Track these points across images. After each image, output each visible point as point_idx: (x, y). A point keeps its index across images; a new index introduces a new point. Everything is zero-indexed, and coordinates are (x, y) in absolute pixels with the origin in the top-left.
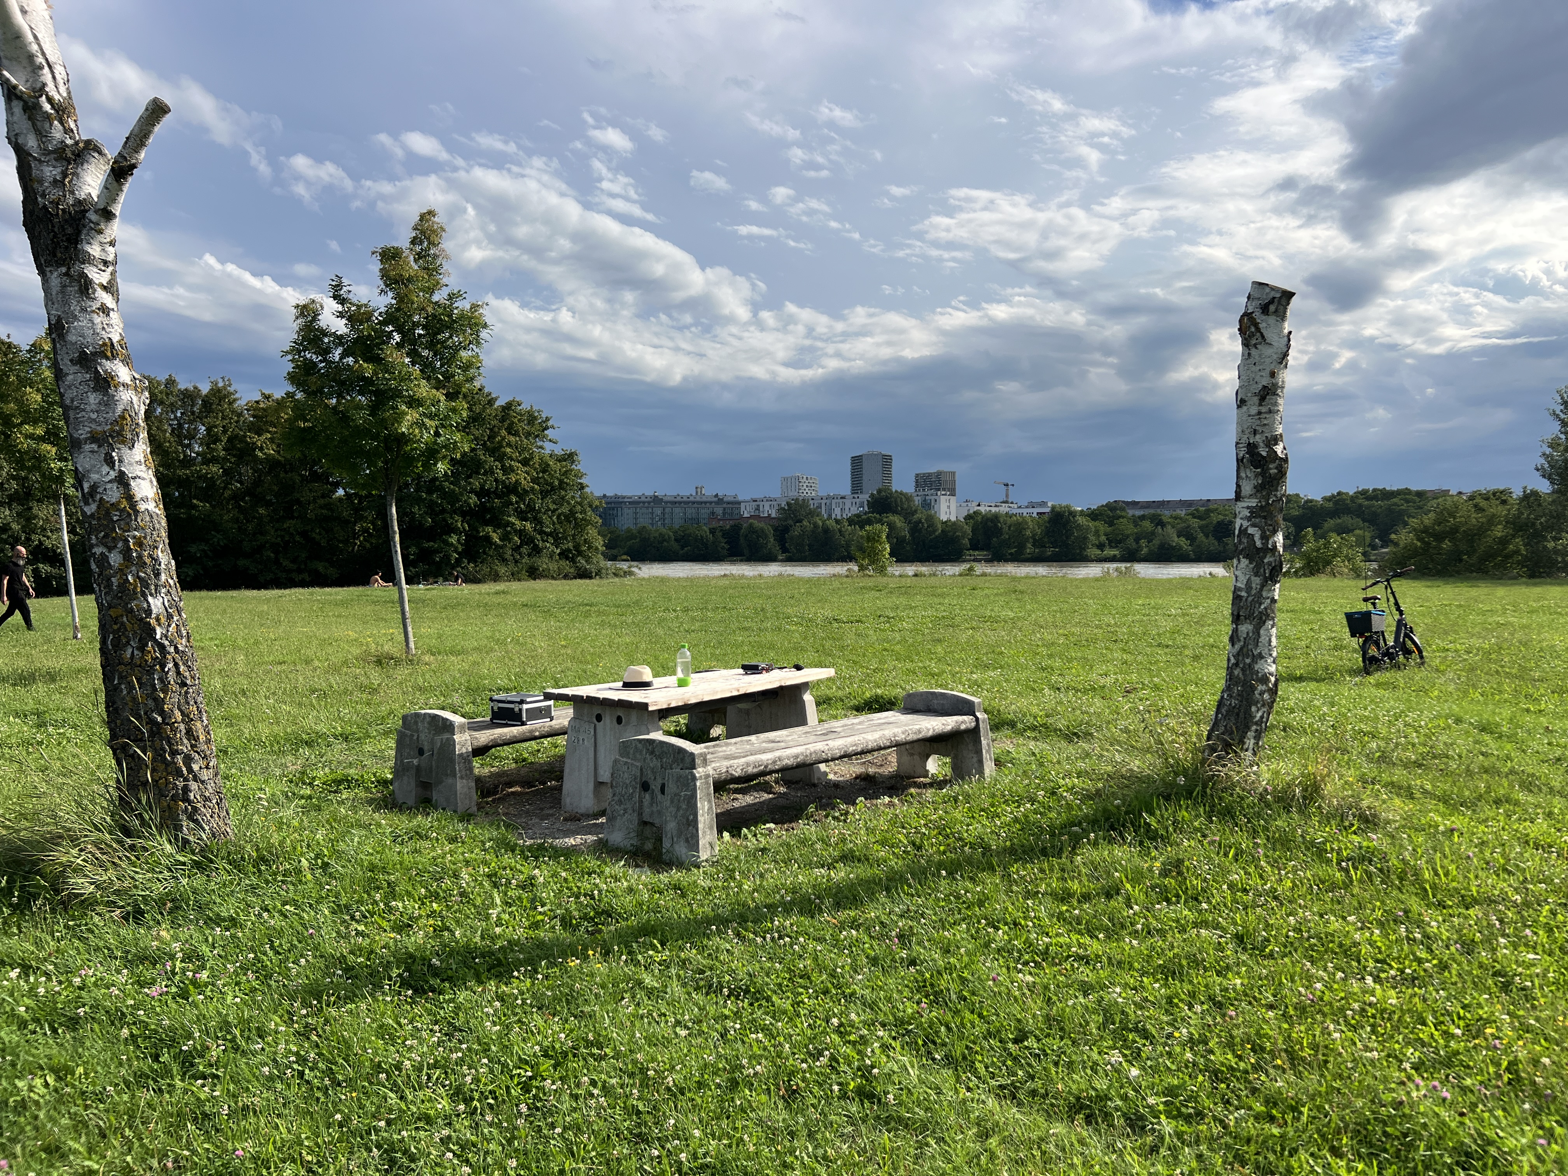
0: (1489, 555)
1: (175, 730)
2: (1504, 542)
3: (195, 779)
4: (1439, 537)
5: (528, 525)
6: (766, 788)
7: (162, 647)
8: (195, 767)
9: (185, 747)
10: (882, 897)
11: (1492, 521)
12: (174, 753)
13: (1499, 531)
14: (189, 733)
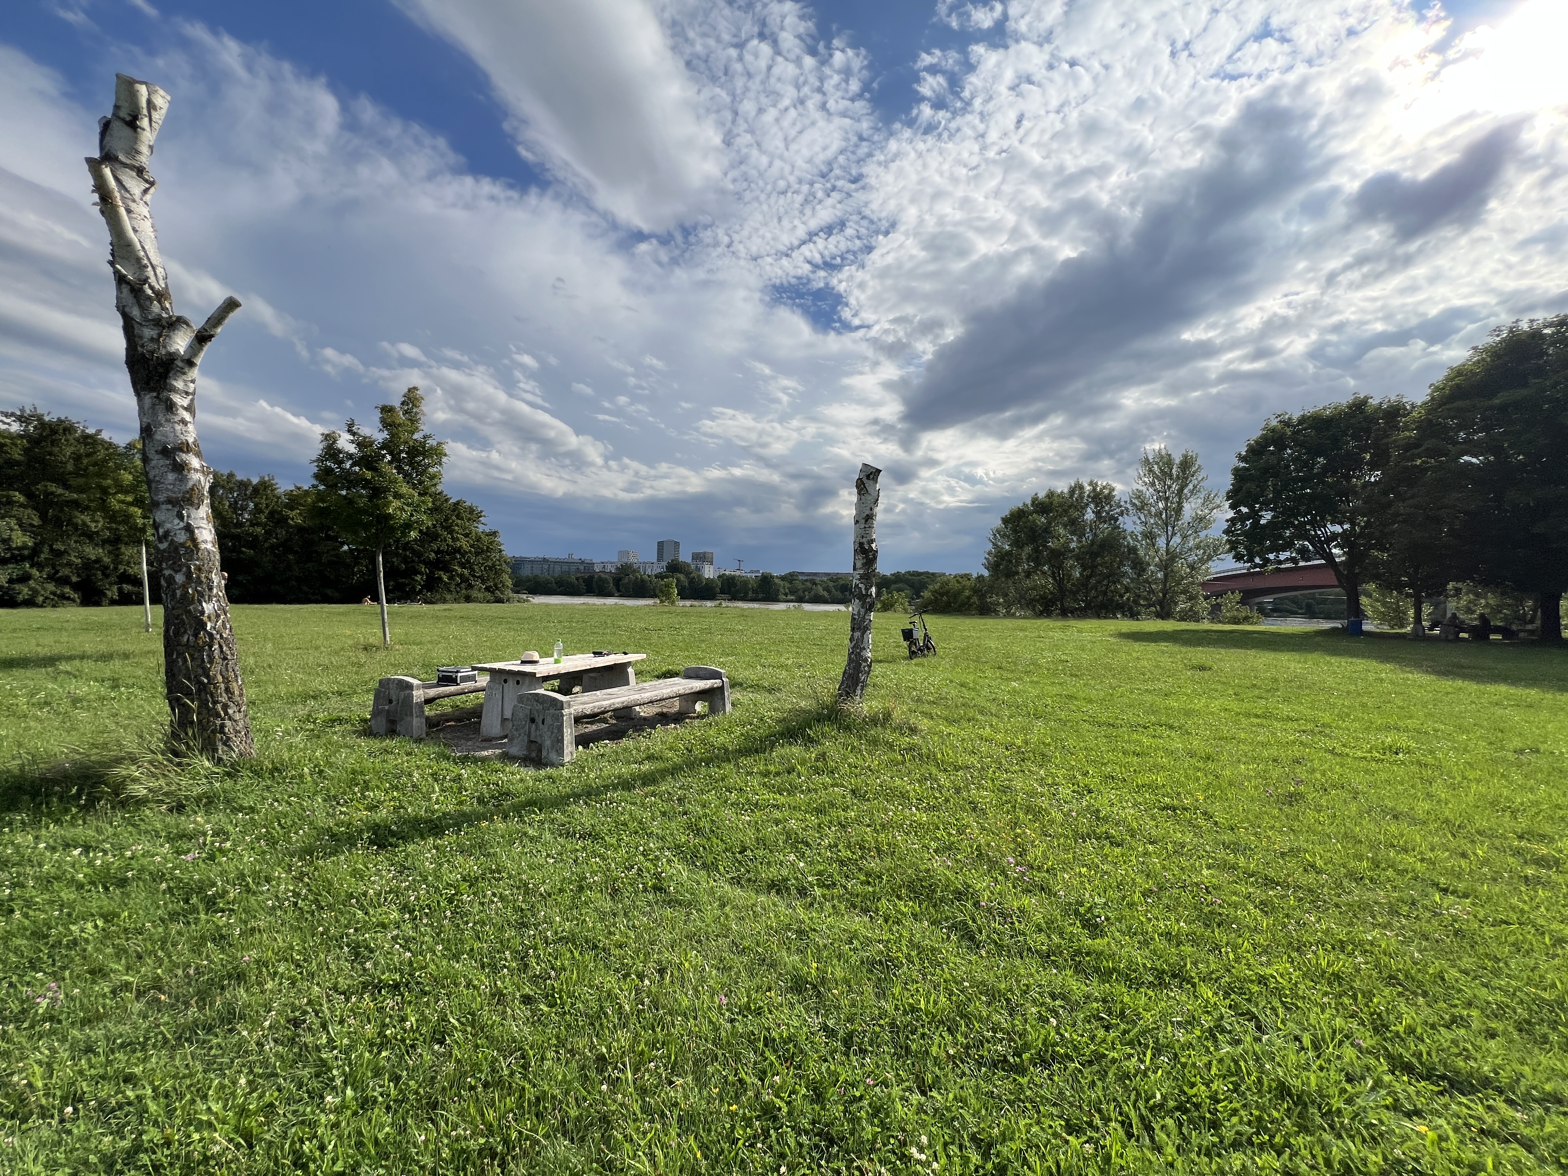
0: (963, 605)
1: (216, 688)
2: (969, 598)
3: (230, 719)
4: (942, 595)
5: (466, 571)
6: (605, 721)
7: (211, 635)
8: (230, 711)
9: (224, 698)
10: (669, 778)
11: (964, 588)
12: (215, 703)
13: (967, 593)
14: (228, 690)
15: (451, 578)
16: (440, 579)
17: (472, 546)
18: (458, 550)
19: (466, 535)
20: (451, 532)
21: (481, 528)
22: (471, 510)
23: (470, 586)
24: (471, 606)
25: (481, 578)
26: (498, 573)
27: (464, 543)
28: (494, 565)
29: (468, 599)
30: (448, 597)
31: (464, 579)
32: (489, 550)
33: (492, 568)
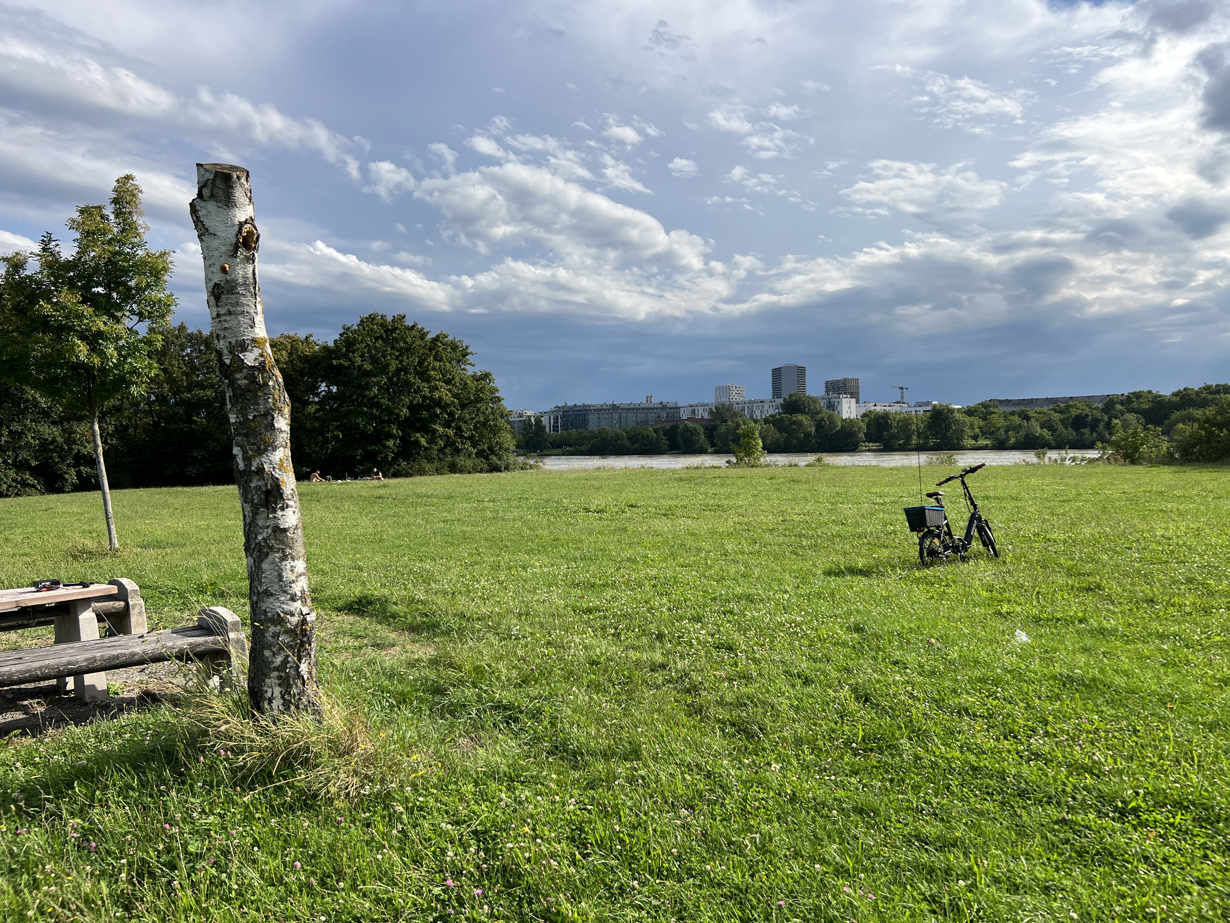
5: (451, 432)
15: (431, 442)
16: (417, 442)
17: (456, 396)
18: (438, 403)
19: (448, 382)
20: (428, 380)
21: (470, 371)
22: (454, 347)
23: (457, 451)
24: (457, 477)
25: (471, 438)
26: (495, 430)
27: (444, 393)
28: (487, 420)
29: (454, 469)
30: (428, 467)
31: (450, 443)
32: (478, 400)
33: (485, 424)
